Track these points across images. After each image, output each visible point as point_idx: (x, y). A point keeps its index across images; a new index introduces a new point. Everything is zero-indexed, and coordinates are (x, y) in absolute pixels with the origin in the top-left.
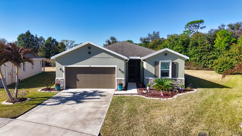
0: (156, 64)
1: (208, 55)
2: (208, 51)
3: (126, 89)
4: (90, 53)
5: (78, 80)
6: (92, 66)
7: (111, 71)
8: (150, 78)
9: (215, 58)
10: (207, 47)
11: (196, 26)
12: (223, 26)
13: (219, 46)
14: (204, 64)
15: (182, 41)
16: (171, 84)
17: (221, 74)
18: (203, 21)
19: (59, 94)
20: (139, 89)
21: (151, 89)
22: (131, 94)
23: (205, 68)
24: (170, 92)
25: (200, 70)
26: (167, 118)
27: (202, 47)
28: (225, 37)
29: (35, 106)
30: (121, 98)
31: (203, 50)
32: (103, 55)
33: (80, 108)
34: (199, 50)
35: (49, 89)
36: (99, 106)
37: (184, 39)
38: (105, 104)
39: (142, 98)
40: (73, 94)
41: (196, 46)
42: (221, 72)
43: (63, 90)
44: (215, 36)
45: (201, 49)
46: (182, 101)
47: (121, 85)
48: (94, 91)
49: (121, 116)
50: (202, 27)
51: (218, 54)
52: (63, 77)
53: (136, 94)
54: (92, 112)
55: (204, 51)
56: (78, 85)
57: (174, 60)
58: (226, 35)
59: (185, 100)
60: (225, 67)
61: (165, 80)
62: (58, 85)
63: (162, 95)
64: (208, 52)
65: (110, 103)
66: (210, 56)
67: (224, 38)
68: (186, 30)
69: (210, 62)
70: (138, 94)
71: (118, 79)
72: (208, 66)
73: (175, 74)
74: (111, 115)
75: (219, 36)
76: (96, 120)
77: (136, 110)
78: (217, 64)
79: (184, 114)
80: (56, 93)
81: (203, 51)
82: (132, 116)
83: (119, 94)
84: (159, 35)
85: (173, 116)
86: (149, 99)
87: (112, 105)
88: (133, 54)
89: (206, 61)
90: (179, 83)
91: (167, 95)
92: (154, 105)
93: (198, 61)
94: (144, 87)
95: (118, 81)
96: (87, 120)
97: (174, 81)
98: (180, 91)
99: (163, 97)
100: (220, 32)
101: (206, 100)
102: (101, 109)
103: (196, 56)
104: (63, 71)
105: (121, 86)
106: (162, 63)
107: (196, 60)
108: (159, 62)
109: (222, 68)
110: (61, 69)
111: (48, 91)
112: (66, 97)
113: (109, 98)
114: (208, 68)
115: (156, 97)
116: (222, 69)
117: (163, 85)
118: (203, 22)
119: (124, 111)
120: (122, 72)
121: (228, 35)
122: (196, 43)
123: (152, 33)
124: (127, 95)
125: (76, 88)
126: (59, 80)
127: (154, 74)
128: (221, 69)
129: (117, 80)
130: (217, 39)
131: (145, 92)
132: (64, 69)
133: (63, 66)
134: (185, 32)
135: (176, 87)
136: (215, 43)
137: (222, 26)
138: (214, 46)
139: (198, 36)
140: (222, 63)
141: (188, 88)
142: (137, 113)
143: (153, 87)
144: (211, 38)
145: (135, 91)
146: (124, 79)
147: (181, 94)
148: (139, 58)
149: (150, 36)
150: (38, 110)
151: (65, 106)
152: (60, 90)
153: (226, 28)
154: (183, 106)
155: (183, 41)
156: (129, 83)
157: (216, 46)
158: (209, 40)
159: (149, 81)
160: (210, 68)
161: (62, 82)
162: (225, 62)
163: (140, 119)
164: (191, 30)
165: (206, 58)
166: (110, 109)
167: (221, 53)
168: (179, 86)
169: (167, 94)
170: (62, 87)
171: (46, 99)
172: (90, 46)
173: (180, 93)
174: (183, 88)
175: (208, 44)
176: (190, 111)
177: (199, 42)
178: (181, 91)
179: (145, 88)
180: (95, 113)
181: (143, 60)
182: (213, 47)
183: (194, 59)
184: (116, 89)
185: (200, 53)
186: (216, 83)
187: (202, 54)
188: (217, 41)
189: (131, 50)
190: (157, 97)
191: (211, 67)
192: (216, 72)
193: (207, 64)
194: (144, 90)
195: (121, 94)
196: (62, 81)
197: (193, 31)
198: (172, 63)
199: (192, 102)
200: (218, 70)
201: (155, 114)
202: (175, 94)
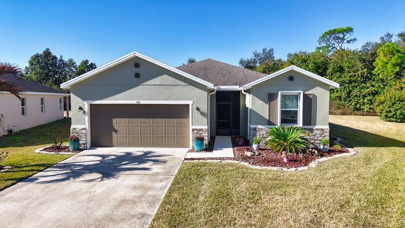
0: (271, 98)
1: (362, 88)
2: (362, 80)
3: (210, 148)
4: (137, 75)
5: (116, 131)
6: (143, 102)
7: (180, 112)
8: (259, 126)
9: (375, 93)
10: (361, 73)
11: (338, 38)
12: (389, 36)
13: (383, 71)
14: (356, 104)
15: (314, 63)
16: (302, 138)
17: (389, 121)
18: (352, 29)
19: (74, 159)
20: (237, 149)
21: (261, 149)
22: (220, 159)
23: (357, 111)
24: (301, 156)
25: (349, 115)
26: (302, 215)
27: (351, 74)
28: (394, 55)
29: (10, 184)
30: (199, 168)
31: (352, 79)
32: (165, 79)
33: (107, 189)
34: (346, 79)
35: (59, 149)
36: (149, 184)
37: (319, 61)
38: (161, 181)
39: (243, 167)
40: (100, 158)
41: (340, 72)
42: (389, 118)
43: (86, 149)
44: (374, 55)
45: (349, 78)
46: (329, 175)
47: (200, 140)
48: (143, 152)
49: (193, 211)
50: (349, 39)
51: (382, 86)
52: (85, 124)
53: (231, 159)
54: (128, 200)
55: (355, 82)
56: (115, 140)
57: (306, 91)
58: (395, 52)
59: (335, 171)
60: (399, 109)
61: (289, 129)
62: (74, 140)
63: (285, 160)
64: (362, 83)
65: (173, 177)
66: (366, 90)
67: (391, 57)
68: (321, 46)
69: (366, 100)
70: (234, 159)
71: (195, 127)
72: (362, 107)
73: (309, 119)
74: (170, 207)
75: (381, 54)
76: (132, 221)
77: (228, 195)
78: (383, 104)
79: (342, 206)
80: (67, 156)
81: (353, 81)
82: (220, 211)
83: (195, 159)
84: (274, 55)
85: (315, 210)
86: (257, 169)
87: (176, 182)
88: (225, 82)
89: (358, 98)
90: (317, 136)
91: (296, 161)
92: (270, 182)
93: (345, 99)
94: (247, 144)
95: (195, 131)
96: (112, 220)
97: (308, 132)
98: (322, 154)
99: (287, 165)
100: (385, 46)
101: (381, 172)
102: (150, 193)
103: (341, 91)
104: (84, 112)
105: (199, 142)
106: (283, 96)
107: (340, 97)
108: (276, 95)
109: (393, 109)
110: (81, 108)
111: (53, 153)
112: (86, 164)
113: (172, 167)
114: (363, 112)
115: (272, 166)
116: (393, 113)
117: (285, 140)
118: (352, 32)
119: (201, 198)
120: (202, 113)
121: (398, 51)
122: (340, 67)
123: (260, 51)
124: (210, 161)
125: (111, 146)
126: (78, 130)
127: (268, 118)
128: (390, 111)
129: (193, 130)
130: (379, 59)
131: (249, 154)
132: (86, 108)
133: (85, 103)
134: (319, 48)
135: (312, 144)
136: (375, 67)
137: (387, 36)
138: (373, 72)
139: (342, 56)
140: (393, 101)
141: (337, 147)
142: (231, 203)
143: (266, 144)
144: (368, 59)
145: (228, 152)
146: (206, 127)
147: (324, 159)
148: (236, 88)
149: (258, 56)
150: (12, 194)
151: (75, 185)
152: (78, 149)
153: (395, 39)
154: (333, 186)
155: (316, 63)
156: (218, 138)
157: (377, 72)
158: (364, 61)
159: (258, 132)
160: (367, 111)
161: (83, 135)
162: (399, 100)
163: (237, 218)
164: (329, 46)
165: (358, 93)
166: (171, 191)
167: (386, 85)
168: (319, 142)
169: (295, 158)
170: (83, 144)
171: (42, 168)
172: (138, 61)
173: (322, 156)
174: (327, 147)
175: (362, 69)
176: (353, 197)
177: (345, 65)
178: (324, 152)
179: (249, 147)
180: (134, 202)
181: (245, 91)
182: (371, 74)
183: (337, 95)
184: (191, 148)
185: (347, 85)
186: (388, 138)
187: (352, 87)
188: (378, 63)
189: (221, 73)
190: (275, 166)
191: (368, 109)
192: (380, 118)
193: (361, 103)
194: (248, 150)
195: (199, 159)
196: (84, 131)
197: (334, 48)
198: (304, 95)
199: (352, 176)
200: (385, 114)
201: (274, 205)
202: (312, 159)
